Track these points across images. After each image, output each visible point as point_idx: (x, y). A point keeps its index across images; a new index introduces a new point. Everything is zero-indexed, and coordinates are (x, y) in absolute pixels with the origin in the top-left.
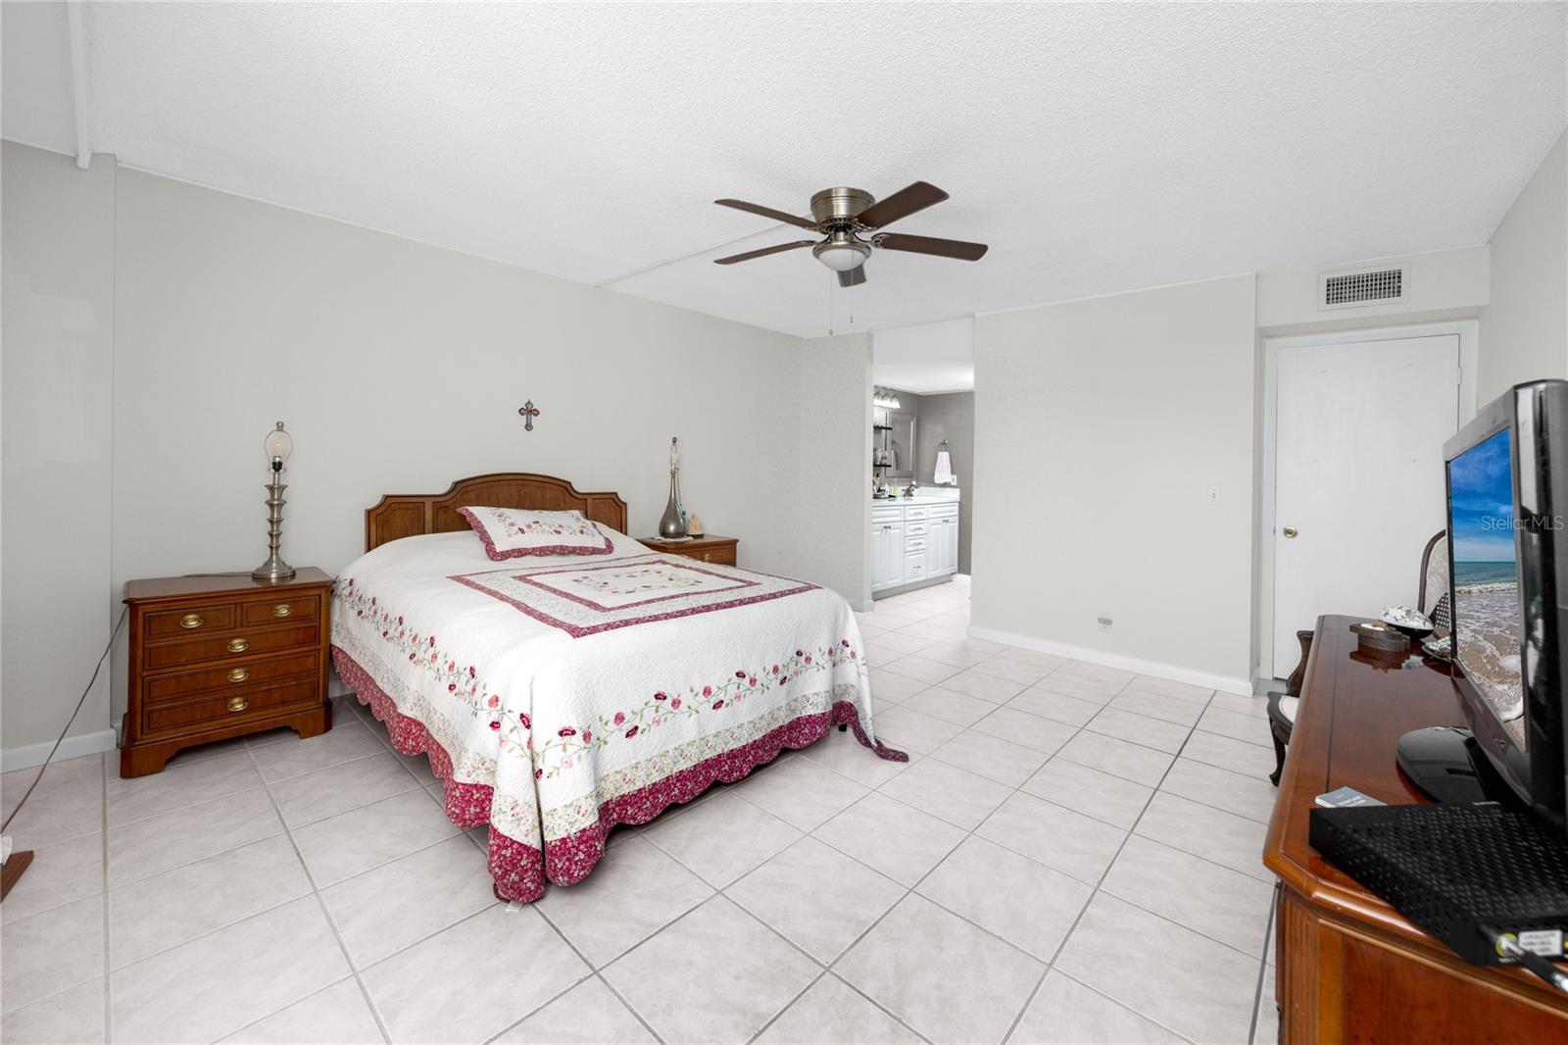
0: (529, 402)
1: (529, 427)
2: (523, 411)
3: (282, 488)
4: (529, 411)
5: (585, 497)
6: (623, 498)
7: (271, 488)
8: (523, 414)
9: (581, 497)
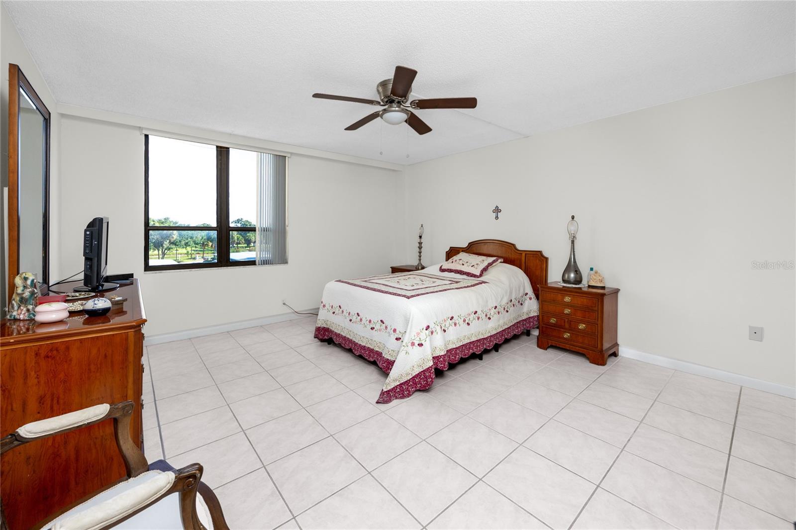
0: (497, 207)
1: (497, 218)
2: (494, 211)
3: (422, 243)
4: (497, 210)
5: (521, 252)
6: (546, 254)
7: (419, 243)
8: (494, 212)
9: (519, 252)
